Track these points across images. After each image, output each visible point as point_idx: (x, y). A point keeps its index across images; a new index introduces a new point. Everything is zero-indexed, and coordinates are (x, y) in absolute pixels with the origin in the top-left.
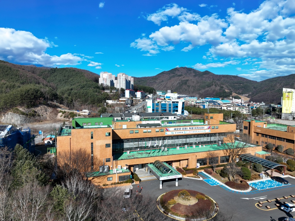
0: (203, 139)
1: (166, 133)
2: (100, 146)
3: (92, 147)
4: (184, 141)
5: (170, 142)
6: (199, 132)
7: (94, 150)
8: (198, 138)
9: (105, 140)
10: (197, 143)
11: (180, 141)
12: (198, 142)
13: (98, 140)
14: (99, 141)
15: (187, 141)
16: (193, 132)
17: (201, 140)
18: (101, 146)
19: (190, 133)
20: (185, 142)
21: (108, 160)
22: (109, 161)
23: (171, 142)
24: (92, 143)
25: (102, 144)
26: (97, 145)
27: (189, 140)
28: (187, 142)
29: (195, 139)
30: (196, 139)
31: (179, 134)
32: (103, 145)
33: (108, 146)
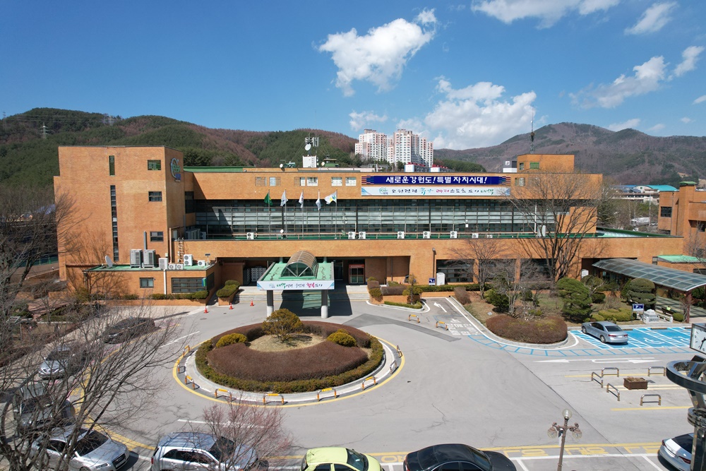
0: (487, 218)
1: (364, 191)
2: (134, 196)
3: (113, 198)
4: (422, 216)
5: (377, 217)
6: (470, 191)
7: (118, 205)
8: (468, 213)
9: (147, 181)
10: (467, 226)
11: (411, 217)
12: (470, 225)
13: (127, 178)
14: (132, 182)
15: (432, 218)
16: (452, 191)
17: (479, 218)
18: (136, 197)
19: (440, 194)
20: (427, 222)
21: (158, 238)
22: (161, 239)
23: (380, 218)
24: (113, 187)
25: (139, 191)
26: (125, 192)
27: (438, 217)
28: (433, 222)
29: (459, 213)
30: (463, 213)
31: (404, 194)
32: (142, 194)
33: (154, 196)
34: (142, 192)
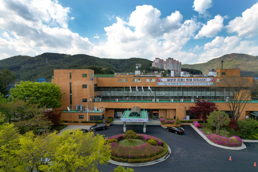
0: (205, 94)
1: (158, 84)
2: (78, 86)
3: (71, 87)
4: (180, 93)
6: (199, 84)
8: (198, 92)
9: (82, 81)
10: (197, 97)
14: (77, 81)
15: (184, 94)
17: (202, 94)
19: (187, 85)
21: (85, 101)
23: (164, 94)
24: (71, 83)
26: (75, 85)
29: (194, 92)
31: (173, 85)
33: (84, 86)
34: (80, 85)
